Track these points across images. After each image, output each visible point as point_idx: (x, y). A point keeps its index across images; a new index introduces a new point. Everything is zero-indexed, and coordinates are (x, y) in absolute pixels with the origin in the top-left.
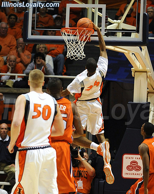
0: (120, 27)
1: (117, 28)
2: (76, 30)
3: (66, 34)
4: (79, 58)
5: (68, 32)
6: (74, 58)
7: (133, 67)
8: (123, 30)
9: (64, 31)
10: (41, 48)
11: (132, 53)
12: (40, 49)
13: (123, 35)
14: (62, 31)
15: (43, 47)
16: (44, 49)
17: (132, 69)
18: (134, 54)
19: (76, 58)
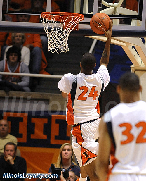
0: (117, 12)
1: (113, 13)
2: (60, 15)
3: (47, 20)
4: (62, 51)
5: (50, 18)
6: (56, 51)
7: (132, 64)
8: (121, 15)
9: (44, 16)
10: (17, 36)
11: (132, 46)
12: (16, 38)
13: (120, 23)
14: (42, 16)
15: (20, 36)
16: (20, 38)
17: (131, 66)
18: (134, 47)
19: (59, 51)
